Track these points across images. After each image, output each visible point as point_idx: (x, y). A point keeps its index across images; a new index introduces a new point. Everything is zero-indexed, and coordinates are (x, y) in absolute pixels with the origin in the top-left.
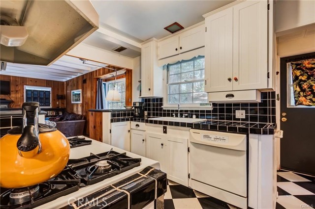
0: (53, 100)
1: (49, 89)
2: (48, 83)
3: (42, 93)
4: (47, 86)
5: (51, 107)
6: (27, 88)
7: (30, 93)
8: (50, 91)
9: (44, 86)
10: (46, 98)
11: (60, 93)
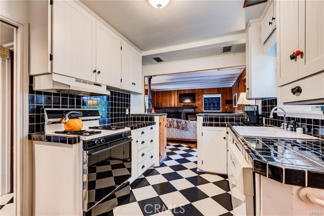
0: (223, 104)
1: (219, 96)
2: (219, 90)
3: (214, 100)
4: (218, 93)
5: (221, 111)
6: (205, 96)
7: (206, 100)
8: (219, 98)
9: (216, 94)
10: (217, 104)
11: (228, 99)
